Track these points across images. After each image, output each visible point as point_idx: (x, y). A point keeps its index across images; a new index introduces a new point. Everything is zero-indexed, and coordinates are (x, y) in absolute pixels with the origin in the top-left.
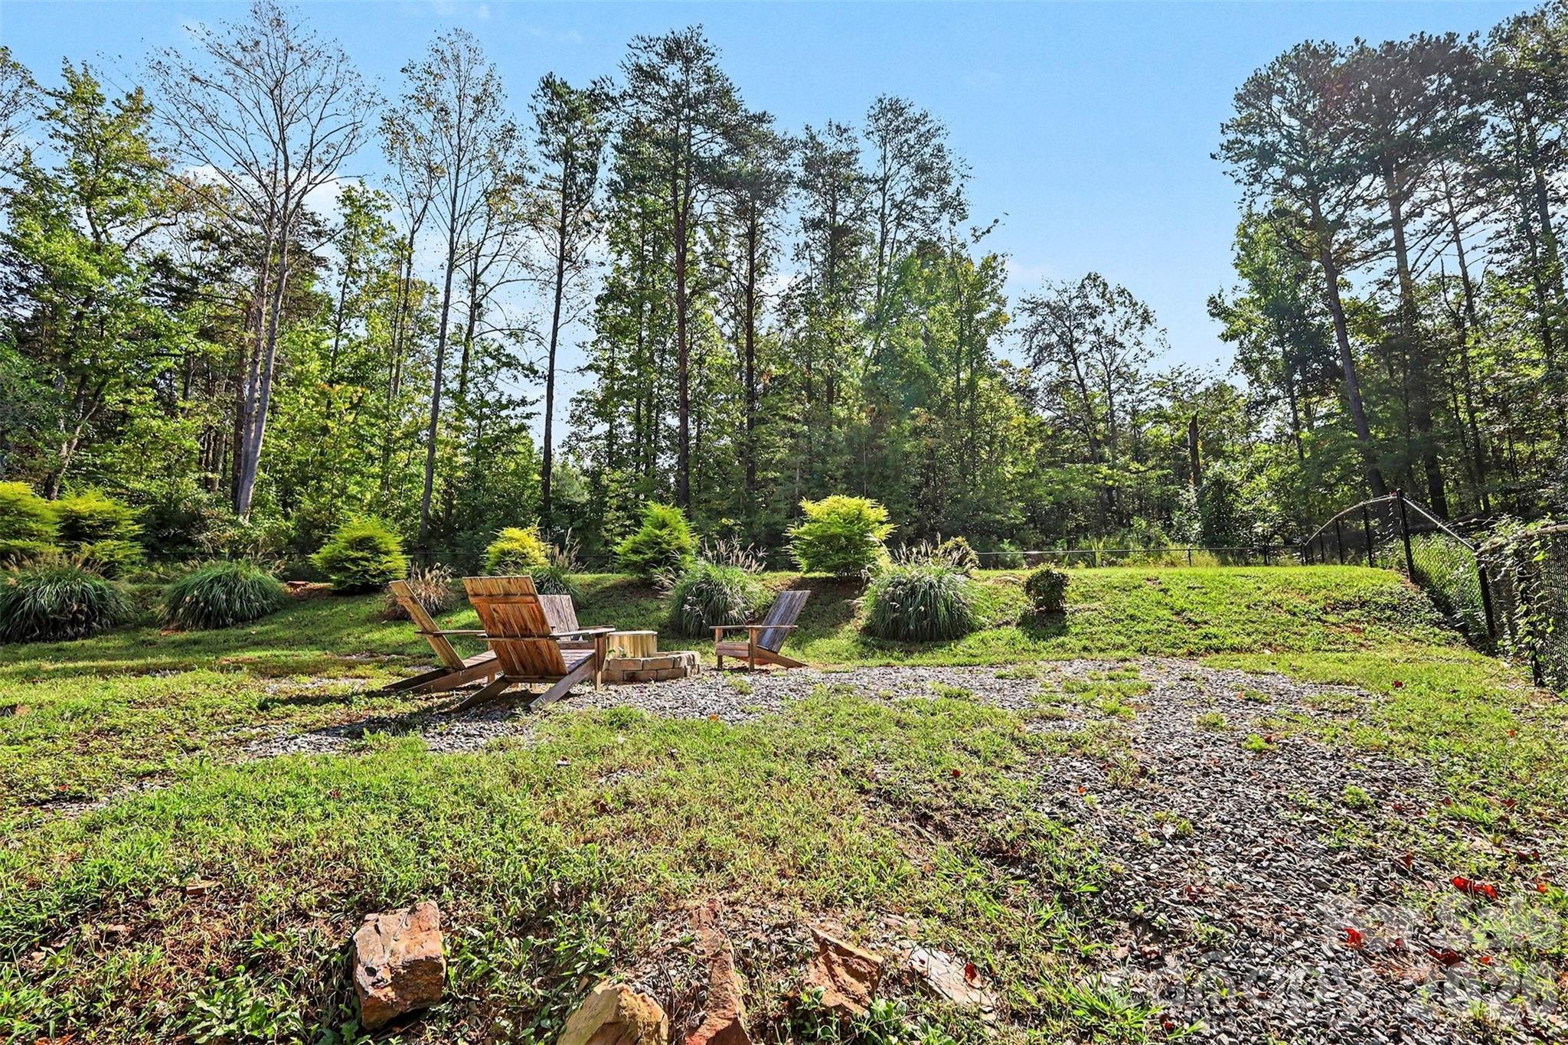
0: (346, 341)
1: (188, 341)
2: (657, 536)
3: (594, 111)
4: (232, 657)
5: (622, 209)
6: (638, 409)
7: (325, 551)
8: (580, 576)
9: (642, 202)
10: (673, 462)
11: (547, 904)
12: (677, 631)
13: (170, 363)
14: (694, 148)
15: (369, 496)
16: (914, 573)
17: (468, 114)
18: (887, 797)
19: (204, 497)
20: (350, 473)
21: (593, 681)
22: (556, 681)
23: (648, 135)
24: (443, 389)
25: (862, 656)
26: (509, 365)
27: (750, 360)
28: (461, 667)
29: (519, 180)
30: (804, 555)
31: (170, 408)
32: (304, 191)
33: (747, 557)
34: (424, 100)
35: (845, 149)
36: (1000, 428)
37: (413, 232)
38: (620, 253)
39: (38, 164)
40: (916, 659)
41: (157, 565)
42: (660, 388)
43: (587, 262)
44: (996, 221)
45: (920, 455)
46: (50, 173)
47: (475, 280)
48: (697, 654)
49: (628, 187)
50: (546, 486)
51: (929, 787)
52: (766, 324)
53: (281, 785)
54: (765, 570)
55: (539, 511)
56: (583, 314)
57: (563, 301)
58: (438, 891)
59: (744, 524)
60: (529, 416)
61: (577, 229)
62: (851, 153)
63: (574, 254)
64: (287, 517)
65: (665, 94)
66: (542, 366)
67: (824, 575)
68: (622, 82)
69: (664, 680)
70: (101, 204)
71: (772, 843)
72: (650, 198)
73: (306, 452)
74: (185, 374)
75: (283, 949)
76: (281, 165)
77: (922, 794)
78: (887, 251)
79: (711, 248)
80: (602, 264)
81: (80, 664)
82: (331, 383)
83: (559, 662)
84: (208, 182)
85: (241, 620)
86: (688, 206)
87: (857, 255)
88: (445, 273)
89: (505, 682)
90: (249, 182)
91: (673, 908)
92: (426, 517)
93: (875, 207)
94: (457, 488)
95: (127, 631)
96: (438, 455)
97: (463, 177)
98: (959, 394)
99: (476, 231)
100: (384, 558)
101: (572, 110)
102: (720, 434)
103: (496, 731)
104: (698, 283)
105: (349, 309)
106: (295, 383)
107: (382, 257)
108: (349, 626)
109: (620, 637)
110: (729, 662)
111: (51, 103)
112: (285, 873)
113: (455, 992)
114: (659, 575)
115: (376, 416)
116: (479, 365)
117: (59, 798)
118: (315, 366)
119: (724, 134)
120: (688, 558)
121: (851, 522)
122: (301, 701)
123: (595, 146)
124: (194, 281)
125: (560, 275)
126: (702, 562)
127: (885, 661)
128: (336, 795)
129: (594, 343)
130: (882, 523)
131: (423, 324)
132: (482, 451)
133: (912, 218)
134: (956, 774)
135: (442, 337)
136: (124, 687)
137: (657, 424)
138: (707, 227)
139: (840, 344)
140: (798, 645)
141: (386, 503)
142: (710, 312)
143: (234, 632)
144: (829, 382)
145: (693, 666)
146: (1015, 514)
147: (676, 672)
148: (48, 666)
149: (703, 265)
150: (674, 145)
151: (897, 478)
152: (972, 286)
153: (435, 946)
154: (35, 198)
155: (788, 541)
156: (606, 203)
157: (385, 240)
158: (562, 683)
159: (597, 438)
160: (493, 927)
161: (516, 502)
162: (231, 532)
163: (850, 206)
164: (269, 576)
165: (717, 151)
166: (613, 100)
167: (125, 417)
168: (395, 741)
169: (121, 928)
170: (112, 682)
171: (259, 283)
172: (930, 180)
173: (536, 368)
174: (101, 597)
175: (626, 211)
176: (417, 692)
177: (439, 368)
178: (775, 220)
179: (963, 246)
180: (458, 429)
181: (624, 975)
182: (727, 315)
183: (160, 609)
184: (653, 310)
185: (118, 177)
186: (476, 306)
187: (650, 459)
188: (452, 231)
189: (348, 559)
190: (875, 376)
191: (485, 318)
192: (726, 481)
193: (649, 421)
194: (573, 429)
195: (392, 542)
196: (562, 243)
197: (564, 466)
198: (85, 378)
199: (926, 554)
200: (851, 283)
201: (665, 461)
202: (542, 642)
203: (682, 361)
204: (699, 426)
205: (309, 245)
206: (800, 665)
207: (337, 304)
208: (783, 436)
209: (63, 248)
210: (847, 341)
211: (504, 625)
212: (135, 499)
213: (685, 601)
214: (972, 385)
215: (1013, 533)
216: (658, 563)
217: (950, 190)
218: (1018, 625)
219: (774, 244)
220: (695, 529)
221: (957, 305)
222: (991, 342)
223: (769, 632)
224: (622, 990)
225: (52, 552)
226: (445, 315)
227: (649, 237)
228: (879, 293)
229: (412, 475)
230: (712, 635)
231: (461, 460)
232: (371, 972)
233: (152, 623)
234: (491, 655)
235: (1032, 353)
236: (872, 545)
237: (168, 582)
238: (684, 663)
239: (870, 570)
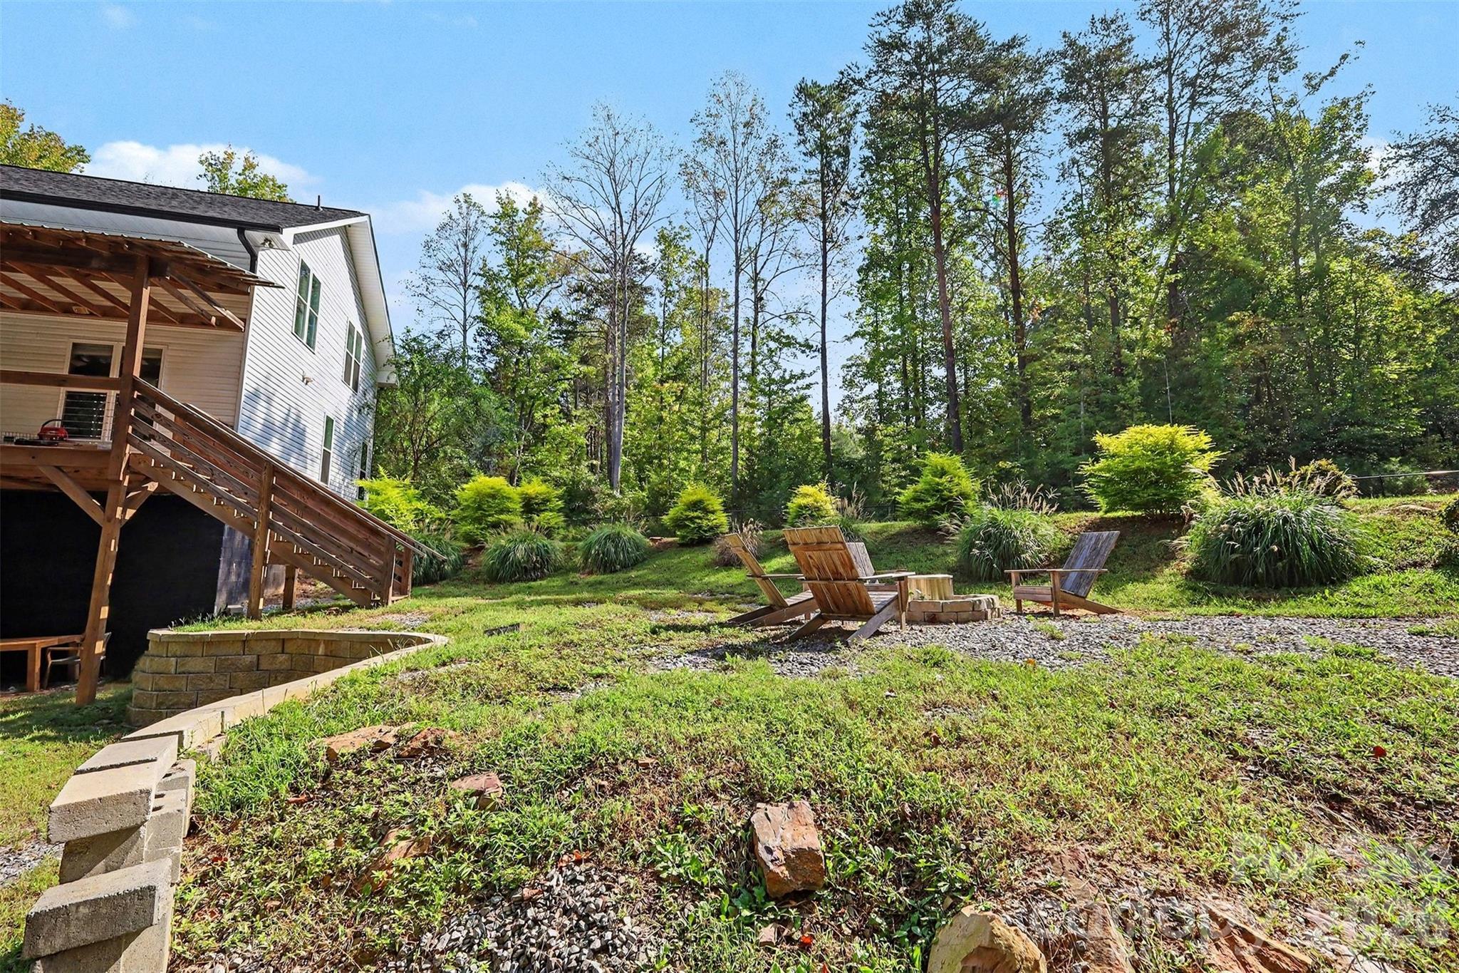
0: (668, 348)
1: (576, 368)
2: (938, 484)
3: (844, 98)
4: (624, 594)
5: (875, 181)
6: (905, 365)
7: (672, 512)
8: (867, 524)
9: (894, 170)
10: (941, 411)
11: (901, 821)
12: (967, 575)
13: (565, 385)
14: (940, 101)
15: (693, 467)
16: (1258, 506)
17: (740, 139)
18: (1274, 768)
19: (592, 478)
20: (678, 451)
21: (899, 622)
22: (867, 620)
23: (895, 103)
24: (739, 374)
25: (1192, 603)
26: (788, 345)
27: (1016, 298)
28: (784, 606)
29: (785, 182)
30: (1103, 493)
31: (567, 416)
32: (634, 239)
33: (1036, 499)
34: (707, 141)
35: (1113, 41)
36: (1371, 320)
37: (708, 250)
38: (876, 223)
39: (489, 266)
40: (1272, 609)
41: (571, 528)
42: (924, 342)
43: (847, 239)
44: (1344, 57)
45: (1245, 367)
46: (496, 270)
47: (756, 278)
48: (995, 598)
49: (879, 158)
50: (827, 446)
51: (1336, 763)
52: (1031, 256)
53: (682, 692)
54: (1057, 511)
55: (824, 469)
56: (847, 287)
57: (829, 279)
58: (808, 795)
59: (1023, 466)
60: (808, 386)
61: (836, 210)
62: (1123, 42)
63: (835, 235)
64: (642, 489)
65: (907, 57)
66: (816, 341)
67: (1129, 513)
68: (867, 62)
69: (966, 622)
70: (522, 282)
71: (1134, 801)
72: (901, 163)
73: (650, 438)
74: (575, 391)
75: (704, 818)
76: (618, 224)
77: (1330, 771)
78: (1179, 140)
79: (964, 194)
80: (861, 237)
81: (544, 597)
82: (662, 382)
83: (868, 603)
84: (577, 250)
85: (625, 567)
86: (938, 158)
87: (1138, 155)
88: (733, 278)
89: (822, 619)
90: (600, 243)
91: (1030, 848)
92: (736, 483)
93: (1160, 92)
94: (757, 456)
95: (562, 574)
96: (740, 429)
97: (741, 194)
98: (1300, 286)
99: (753, 237)
100: (711, 516)
101: (824, 105)
102: (989, 376)
103: (825, 662)
104: (955, 232)
105: (669, 323)
106: (639, 387)
107: (686, 277)
108: (693, 571)
109: (917, 581)
110: (1028, 606)
111: (492, 222)
112: (698, 761)
113: (833, 882)
114: (943, 520)
115: (693, 403)
116: (765, 349)
117: (555, 688)
118: (650, 371)
119: (972, 76)
120: (970, 503)
121: (1161, 454)
122: (676, 628)
123: (846, 132)
124: (574, 323)
125: (825, 257)
126: (987, 507)
127: (1226, 609)
128: (718, 704)
129: (859, 311)
130: (1203, 451)
131: (720, 324)
132: (773, 421)
133: (1212, 92)
134: (1379, 752)
135: (736, 331)
136: (571, 613)
137: (923, 378)
138: (959, 174)
139: (1123, 259)
140: (1106, 590)
141: (706, 472)
142: (968, 258)
143: (622, 575)
144: (1113, 303)
145: (993, 609)
146: (1410, 424)
147: (977, 616)
148: (527, 599)
149: (958, 213)
150: (921, 105)
151: (1214, 398)
152: (1310, 150)
153: (813, 840)
154: (489, 288)
155: (1080, 480)
156: (861, 180)
157: (689, 262)
158: (871, 622)
159: (868, 398)
160: (856, 833)
161: (803, 462)
162: (611, 502)
163: (1126, 103)
164: (638, 534)
165: (964, 94)
166: (860, 83)
167: (545, 426)
168: (749, 664)
169: (605, 783)
170: (563, 610)
171: (612, 315)
172: (1236, 38)
173: (811, 343)
174: (547, 552)
175: (878, 182)
176: (755, 625)
177: (735, 358)
178: (1033, 146)
179: (1292, 103)
180: (753, 406)
181: (989, 904)
182: (986, 257)
183: (578, 560)
184: (911, 269)
185: (529, 261)
186: (759, 299)
187: (919, 411)
188: (736, 241)
189: (687, 518)
190: (1172, 286)
191: (767, 309)
192: (998, 425)
193: (916, 375)
194: (846, 393)
195: (716, 503)
196: (824, 228)
197: (839, 427)
198: (523, 403)
199: (1274, 483)
200: (1133, 187)
201: (935, 411)
202: (851, 584)
203: (945, 312)
204: (966, 374)
205: (639, 279)
206: (1114, 612)
207: (661, 320)
208: (1061, 369)
209: (506, 319)
210: (1133, 254)
211: (818, 569)
212: (557, 483)
213: (973, 545)
214: (1320, 272)
215: (1406, 449)
216: (939, 509)
217: (1267, 42)
218: (1435, 567)
219: (1034, 170)
220: (976, 475)
221: (1287, 178)
222: (1349, 213)
223: (1073, 576)
224: (993, 919)
225: (518, 521)
226: (736, 312)
227: (903, 200)
228: (1172, 190)
229: (723, 448)
230: (1007, 579)
231: (758, 431)
232: (769, 851)
233: (575, 569)
234: (808, 595)
235: (1419, 212)
236: (1194, 477)
237: (580, 540)
238: (984, 606)
239: (1192, 506)
